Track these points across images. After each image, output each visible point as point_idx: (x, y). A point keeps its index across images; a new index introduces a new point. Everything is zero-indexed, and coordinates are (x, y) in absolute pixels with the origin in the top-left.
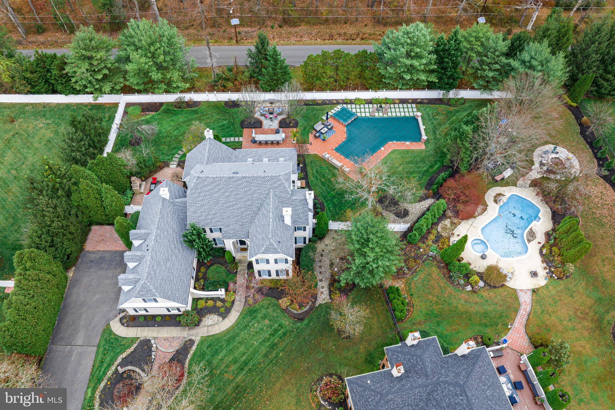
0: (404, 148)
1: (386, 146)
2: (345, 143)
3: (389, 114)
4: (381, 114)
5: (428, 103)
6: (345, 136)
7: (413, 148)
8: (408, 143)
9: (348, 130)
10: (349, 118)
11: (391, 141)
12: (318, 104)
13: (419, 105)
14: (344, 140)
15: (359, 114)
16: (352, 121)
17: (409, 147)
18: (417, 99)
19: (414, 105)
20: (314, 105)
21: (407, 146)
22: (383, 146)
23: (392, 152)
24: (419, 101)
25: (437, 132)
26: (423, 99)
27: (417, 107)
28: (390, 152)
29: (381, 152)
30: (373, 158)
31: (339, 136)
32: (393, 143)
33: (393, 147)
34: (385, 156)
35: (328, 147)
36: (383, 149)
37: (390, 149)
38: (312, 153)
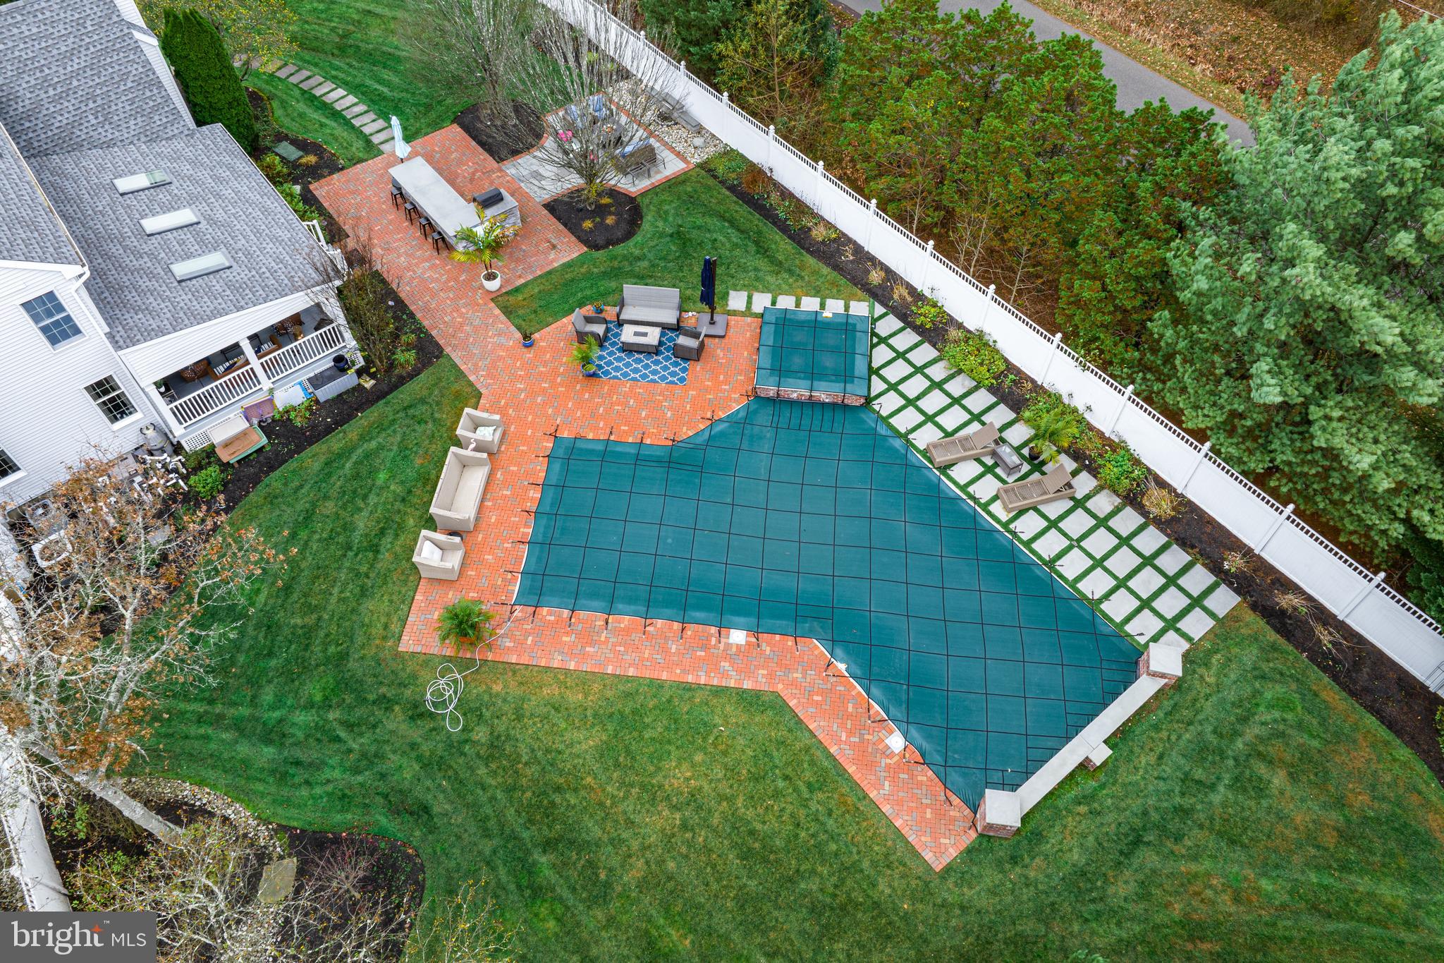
0: (840, 744)
1: (771, 645)
2: (640, 458)
3: (1028, 525)
4: (986, 488)
5: (1318, 657)
6: (686, 432)
7: (880, 792)
8: (896, 742)
9: (741, 423)
10: (813, 374)
11: (833, 642)
12: (801, 238)
13: (1254, 621)
14: (657, 437)
15: (887, 404)
16: (812, 404)
17: (870, 766)
18: (1286, 585)
19: (1224, 600)
20: (783, 228)
21: (870, 754)
22: (756, 631)
23: (751, 701)
24: (1287, 601)
25: (1148, 858)
26: (1323, 615)
27: (1225, 627)
28: (747, 685)
29: (705, 647)
30: (628, 631)
31: (670, 408)
32: (823, 663)
33: (794, 684)
34: (690, 679)
35: (557, 412)
36: (738, 637)
37: (771, 676)
38: (472, 378)
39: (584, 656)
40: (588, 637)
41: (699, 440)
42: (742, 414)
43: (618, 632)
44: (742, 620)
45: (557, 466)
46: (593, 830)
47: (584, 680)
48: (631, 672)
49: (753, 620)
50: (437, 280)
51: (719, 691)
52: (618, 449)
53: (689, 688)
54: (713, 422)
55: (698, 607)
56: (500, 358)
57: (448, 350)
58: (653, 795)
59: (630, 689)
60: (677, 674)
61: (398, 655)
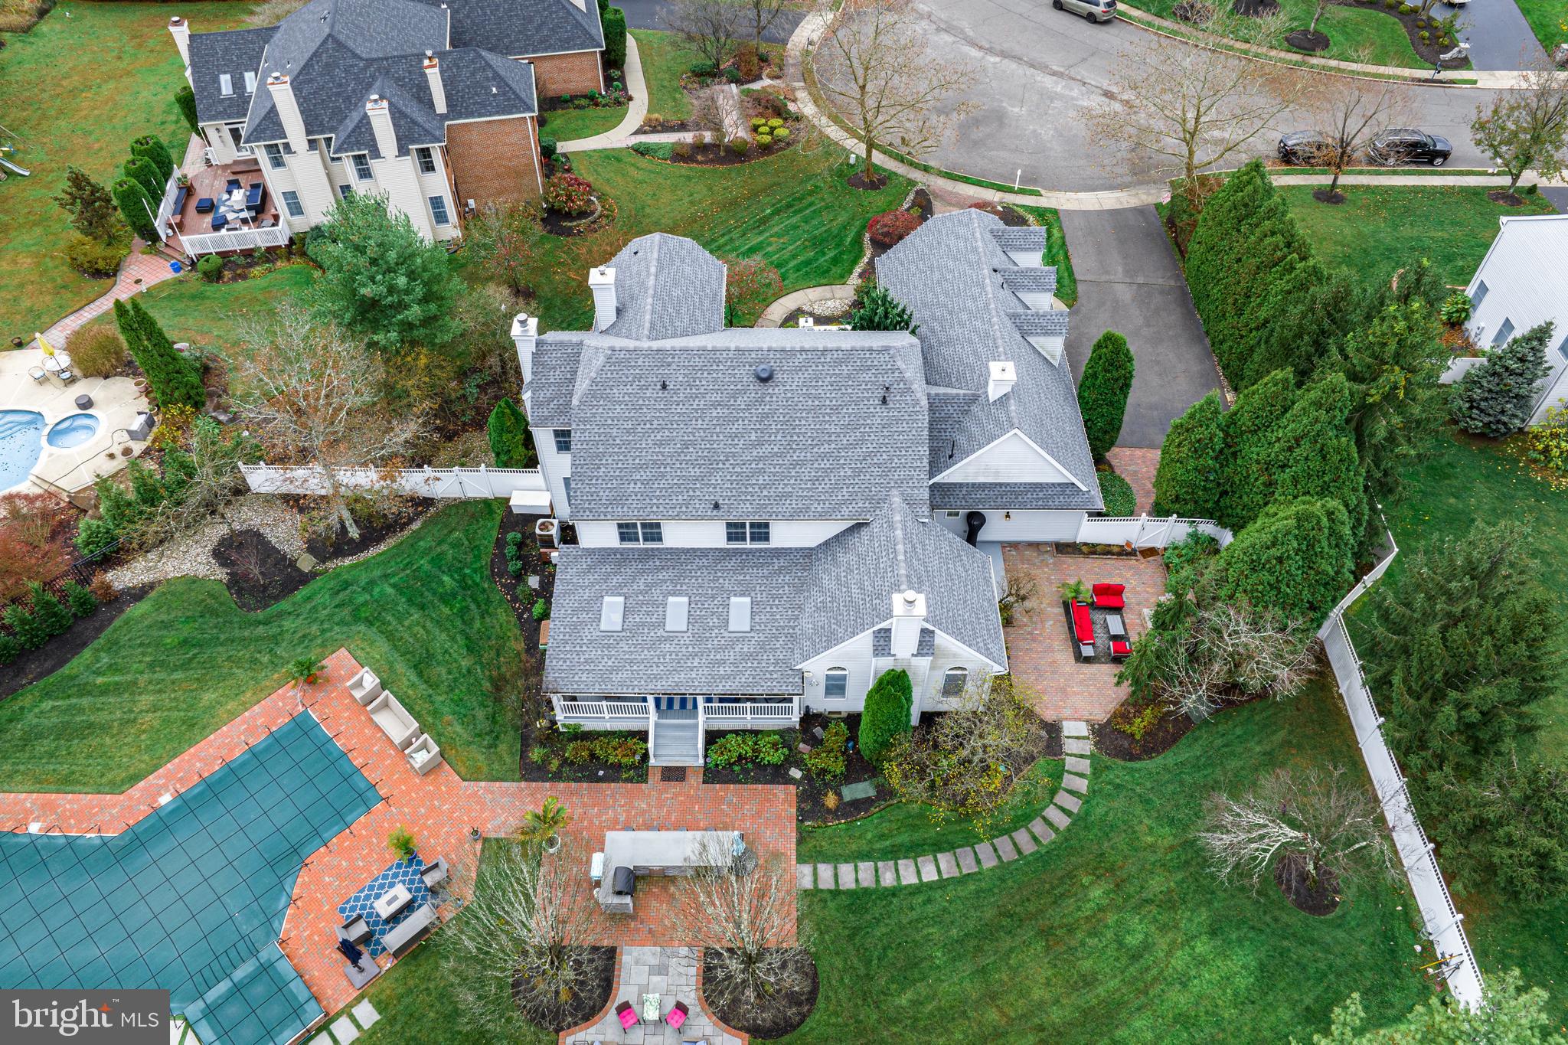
0: (67, 799)
1: (141, 810)
6: (304, 877)
7: (31, 799)
8: (34, 828)
14: (320, 858)
17: (44, 805)
21: (48, 809)
22: (156, 811)
23: (134, 779)
28: (142, 784)
29: (180, 780)
30: (231, 750)
31: (330, 884)
32: (103, 828)
33: (114, 806)
34: (177, 760)
35: (401, 813)
36: (165, 799)
37: (131, 798)
38: (483, 784)
39: (244, 722)
40: (251, 730)
41: (289, 880)
42: (276, 925)
43: (237, 745)
44: (170, 808)
45: (362, 785)
46: (178, 675)
47: (232, 715)
48: (212, 737)
49: (162, 814)
50: (599, 815)
51: (156, 768)
52: (336, 828)
53: (175, 756)
54: (292, 901)
55: (201, 794)
56: (482, 810)
57: (523, 784)
58: (155, 709)
59: (206, 729)
60: (186, 756)
61: (342, 646)
